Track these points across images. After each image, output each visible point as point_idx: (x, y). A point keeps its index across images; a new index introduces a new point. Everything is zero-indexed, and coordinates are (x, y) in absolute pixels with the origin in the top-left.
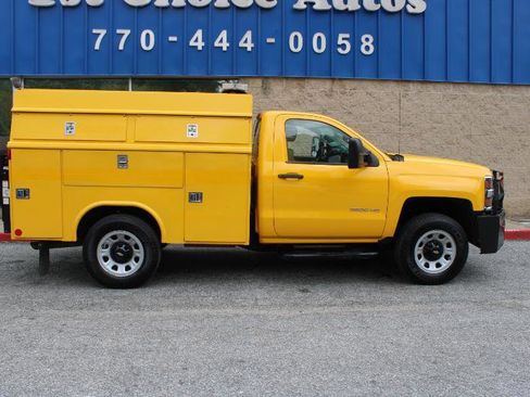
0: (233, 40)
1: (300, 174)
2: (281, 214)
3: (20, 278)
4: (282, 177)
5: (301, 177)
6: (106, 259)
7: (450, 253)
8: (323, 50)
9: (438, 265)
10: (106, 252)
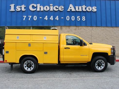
0: (54, 18)
1: (69, 47)
2: (65, 57)
3: (6, 71)
4: (65, 48)
5: (69, 48)
6: (26, 67)
7: (103, 65)
8: (74, 20)
9: (101, 68)
10: (26, 65)
